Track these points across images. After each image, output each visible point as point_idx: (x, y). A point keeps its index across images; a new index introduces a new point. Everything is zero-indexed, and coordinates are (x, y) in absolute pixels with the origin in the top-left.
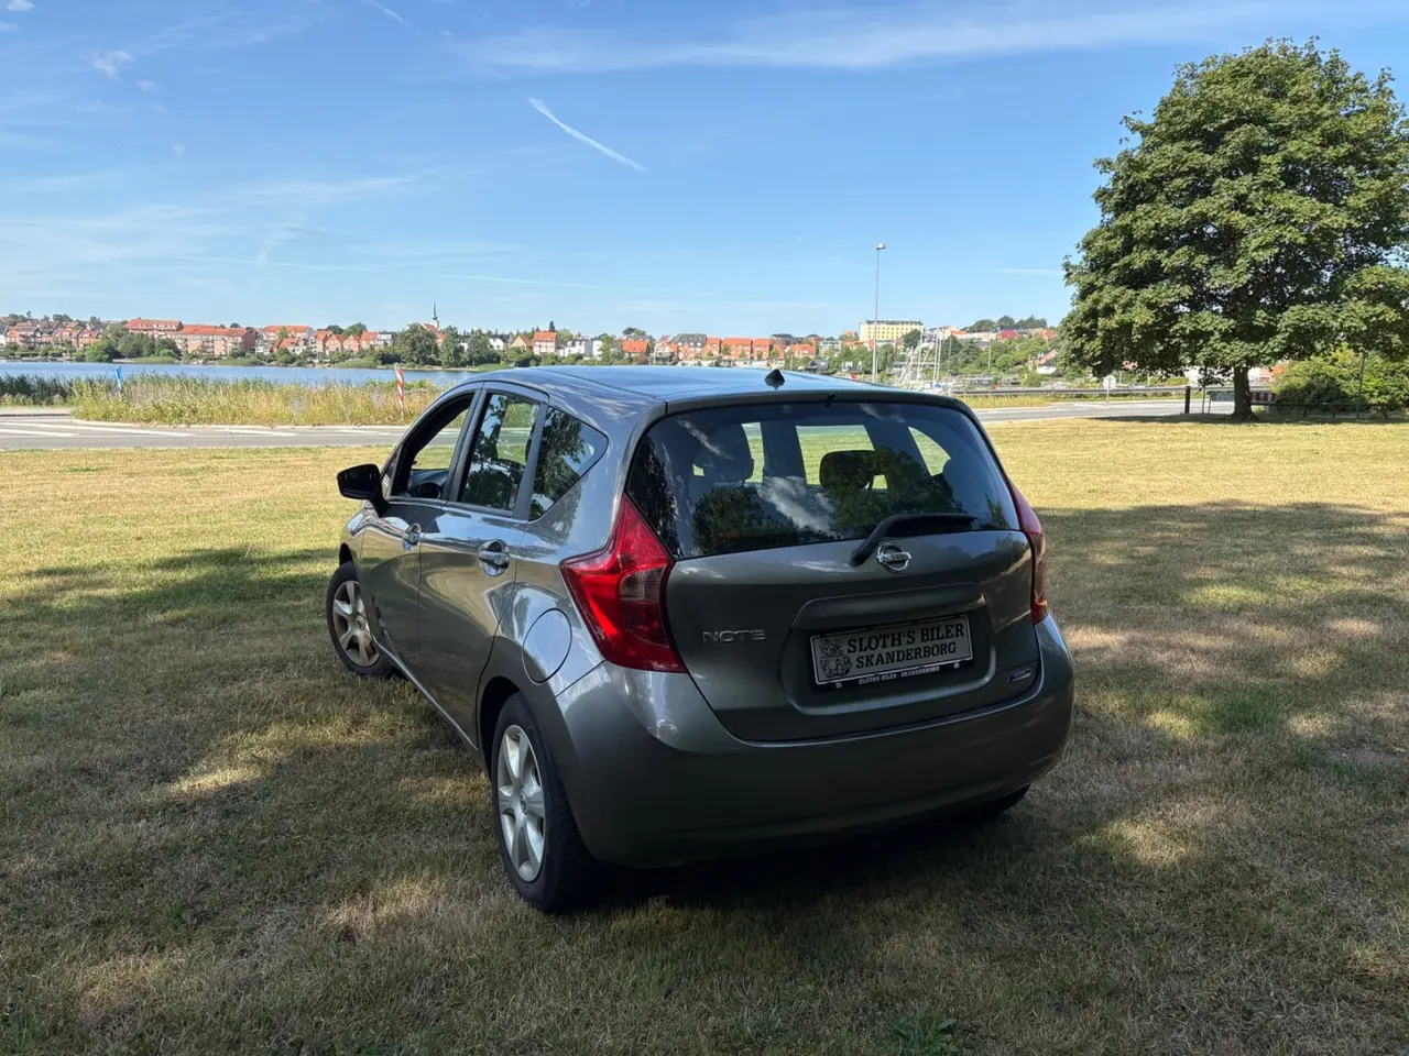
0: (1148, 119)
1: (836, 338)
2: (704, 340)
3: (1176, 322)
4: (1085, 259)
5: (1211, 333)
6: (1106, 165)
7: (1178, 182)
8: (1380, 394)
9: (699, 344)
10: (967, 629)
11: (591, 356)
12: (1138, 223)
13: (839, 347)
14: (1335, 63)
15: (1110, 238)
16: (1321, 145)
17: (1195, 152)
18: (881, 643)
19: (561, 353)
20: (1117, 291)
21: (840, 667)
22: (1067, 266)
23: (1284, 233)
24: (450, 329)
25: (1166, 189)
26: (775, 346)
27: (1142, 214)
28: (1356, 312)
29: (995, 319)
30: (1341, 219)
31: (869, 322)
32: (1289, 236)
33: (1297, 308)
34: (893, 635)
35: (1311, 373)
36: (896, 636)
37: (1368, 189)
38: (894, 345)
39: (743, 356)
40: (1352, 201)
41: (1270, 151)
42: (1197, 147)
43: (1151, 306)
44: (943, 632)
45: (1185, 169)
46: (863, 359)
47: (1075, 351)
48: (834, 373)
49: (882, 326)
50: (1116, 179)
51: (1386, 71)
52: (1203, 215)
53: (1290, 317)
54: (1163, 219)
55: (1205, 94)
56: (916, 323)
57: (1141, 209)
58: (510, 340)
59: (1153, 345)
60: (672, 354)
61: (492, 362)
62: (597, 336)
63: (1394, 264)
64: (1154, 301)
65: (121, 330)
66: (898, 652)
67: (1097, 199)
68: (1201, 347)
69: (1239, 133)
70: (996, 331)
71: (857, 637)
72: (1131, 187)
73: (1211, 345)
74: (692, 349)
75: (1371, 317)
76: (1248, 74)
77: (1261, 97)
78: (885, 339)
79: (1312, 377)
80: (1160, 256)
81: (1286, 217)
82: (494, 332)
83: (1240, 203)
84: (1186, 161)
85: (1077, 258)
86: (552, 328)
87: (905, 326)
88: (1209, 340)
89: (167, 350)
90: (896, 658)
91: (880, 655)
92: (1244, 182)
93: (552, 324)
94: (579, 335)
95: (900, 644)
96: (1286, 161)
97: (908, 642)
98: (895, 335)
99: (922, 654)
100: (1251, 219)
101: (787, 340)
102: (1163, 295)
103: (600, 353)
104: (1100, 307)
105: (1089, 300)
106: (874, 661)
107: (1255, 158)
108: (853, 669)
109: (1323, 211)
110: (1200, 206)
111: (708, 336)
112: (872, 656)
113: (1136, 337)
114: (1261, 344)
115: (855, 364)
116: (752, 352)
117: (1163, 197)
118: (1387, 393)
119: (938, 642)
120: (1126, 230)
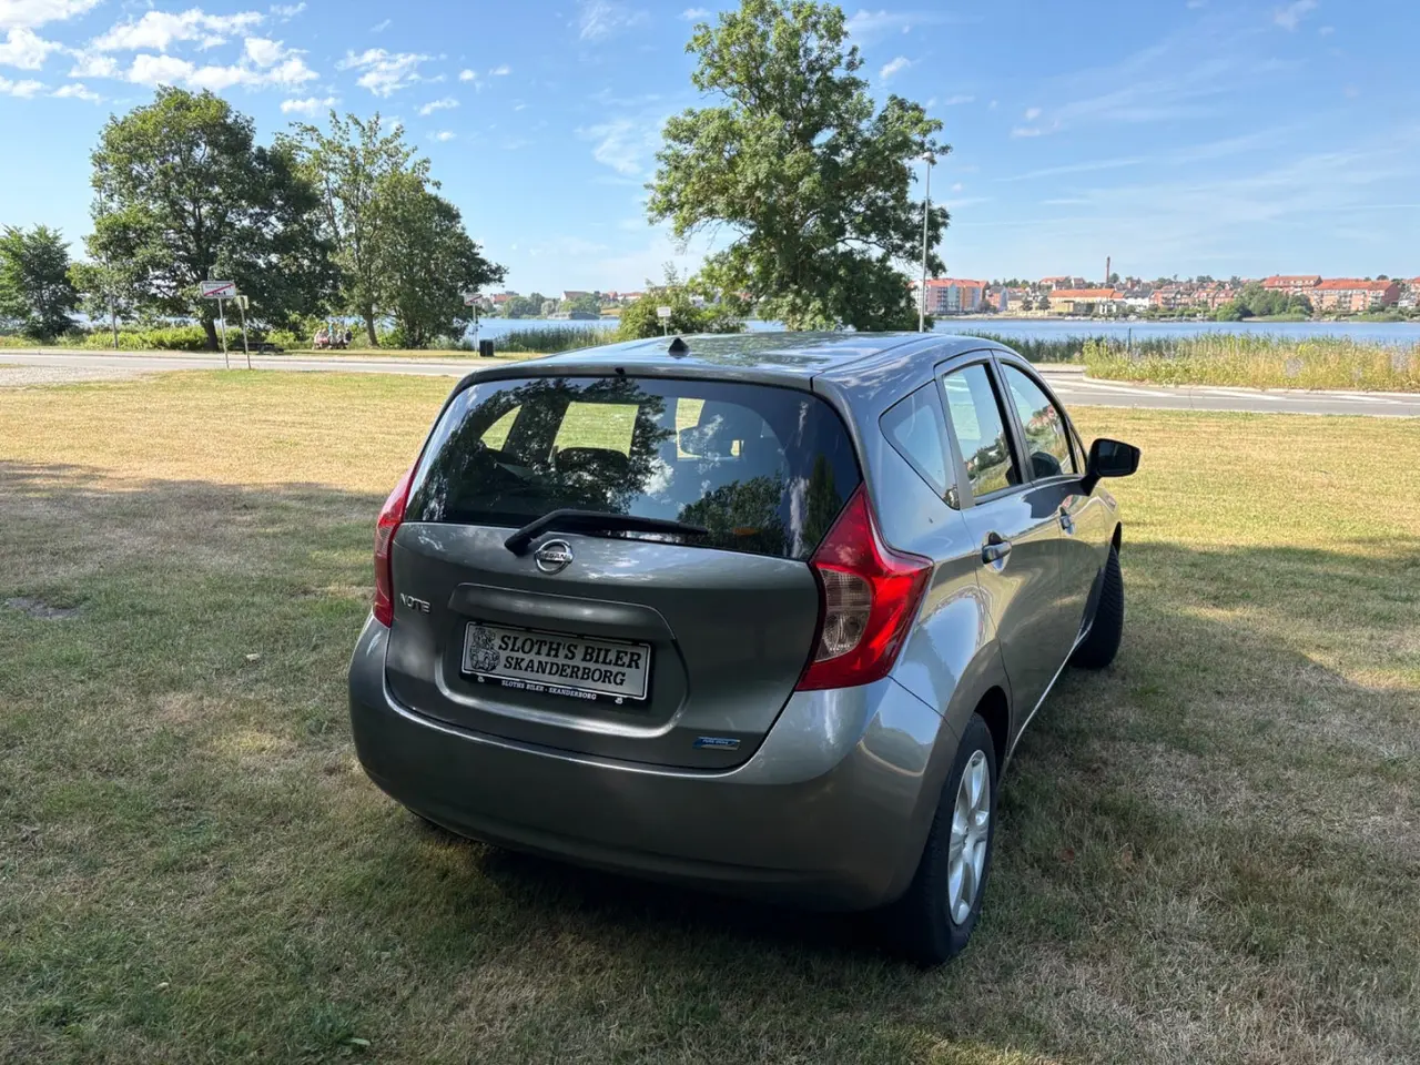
10: (645, 662)
18: (536, 648)
21: (487, 661)
34: (551, 643)
36: (554, 646)
44: (612, 656)
65: (1256, 289)
66: (552, 664)
71: (512, 635)
89: (1300, 307)
90: (547, 671)
91: (531, 661)
95: (556, 656)
97: (566, 657)
99: (580, 674)
106: (524, 665)
108: (500, 669)
112: (523, 660)
119: (604, 668)
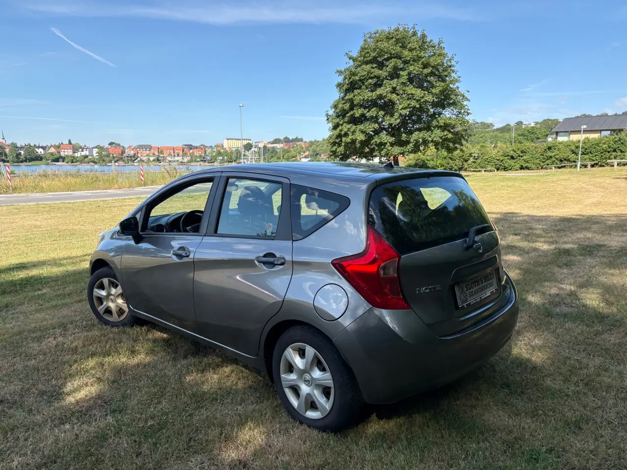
0: (355, 54)
1: (213, 146)
2: (150, 148)
3: (373, 139)
4: (334, 112)
5: (386, 143)
6: (340, 72)
7: (370, 81)
8: (441, 166)
9: (148, 149)
10: (495, 275)
11: (92, 156)
12: (356, 97)
13: (215, 150)
14: (424, 36)
15: (344, 104)
16: (422, 68)
17: (375, 69)
19: (76, 155)
20: (349, 126)
21: (465, 298)
22: (327, 115)
23: (411, 103)
24: (13, 144)
25: (366, 84)
26: (185, 150)
27: (357, 94)
28: (437, 134)
29: (282, 138)
30: (429, 98)
31: (228, 139)
32: (413, 104)
33: (417, 133)
35: (416, 159)
36: (478, 282)
37: (439, 87)
38: (240, 149)
39: (170, 155)
40: (434, 91)
41: (403, 69)
42: (376, 67)
43: (363, 132)
44: (489, 277)
45: (372, 76)
46: (226, 156)
47: (332, 152)
48: (214, 162)
49: (233, 141)
50: (345, 78)
51: (441, 39)
52: (381, 95)
53: (415, 136)
54: (366, 96)
55: (377, 45)
56: (248, 140)
57: (356, 92)
58: (47, 148)
59: (365, 148)
60: (135, 154)
61: (38, 160)
62: (95, 146)
63: (448, 116)
64: (364, 130)
66: (479, 288)
67: (337, 87)
68: (383, 149)
69: (391, 62)
70: (283, 143)
72: (352, 82)
73: (387, 148)
74: (145, 152)
75: (443, 136)
76: (392, 38)
77: (398, 48)
78: (236, 147)
79: (416, 160)
80: (365, 112)
81: (411, 97)
82: (37, 145)
83: (394, 90)
84: (372, 73)
85: (331, 112)
86: (70, 143)
87: (243, 141)
88: (386, 146)
90: (479, 291)
91: (475, 290)
92: (394, 82)
93: (70, 141)
94: (85, 146)
95: (479, 285)
96: (409, 74)
97: (481, 283)
98: (240, 145)
99: (485, 288)
100: (399, 97)
101: (190, 147)
102: (367, 128)
103: (97, 154)
104: (343, 133)
105: (338, 130)
106: (473, 293)
107: (398, 72)
108: (468, 298)
109: (425, 94)
110: (379, 91)
111: (152, 146)
113: (358, 145)
114: (405, 147)
115: (223, 158)
116: (174, 152)
117: (364, 87)
118: (444, 166)
119: (489, 282)
120: (351, 101)
